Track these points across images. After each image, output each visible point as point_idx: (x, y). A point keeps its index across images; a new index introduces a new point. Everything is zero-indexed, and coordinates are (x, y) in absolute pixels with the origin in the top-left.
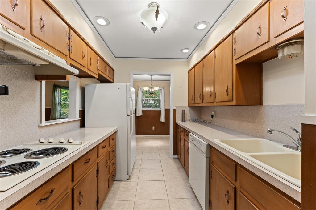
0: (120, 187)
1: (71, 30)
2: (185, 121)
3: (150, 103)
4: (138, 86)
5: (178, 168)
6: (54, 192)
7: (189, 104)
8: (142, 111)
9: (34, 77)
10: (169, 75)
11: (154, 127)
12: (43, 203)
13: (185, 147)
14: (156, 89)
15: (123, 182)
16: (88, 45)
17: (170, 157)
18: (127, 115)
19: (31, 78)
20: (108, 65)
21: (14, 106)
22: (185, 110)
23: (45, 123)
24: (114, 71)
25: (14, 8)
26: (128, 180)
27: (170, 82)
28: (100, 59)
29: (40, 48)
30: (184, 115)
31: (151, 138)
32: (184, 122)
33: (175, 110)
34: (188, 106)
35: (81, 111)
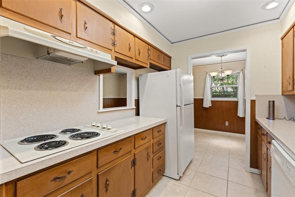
0: (167, 185)
1: (116, 26)
2: (274, 119)
3: (227, 92)
4: (205, 72)
5: (257, 191)
6: (71, 174)
7: (283, 92)
8: (212, 101)
9: (94, 72)
10: (245, 50)
11: (228, 122)
12: (58, 181)
13: (267, 161)
14: (228, 72)
15: (173, 181)
16: (135, 36)
17: (245, 168)
18: (177, 106)
19: (91, 73)
20: (162, 53)
21: (79, 96)
22: (274, 102)
23: (103, 110)
24: (172, 59)
25: (61, 19)
26: (177, 180)
27: (245, 62)
28: (151, 47)
29: (84, 47)
30: (271, 109)
31: (223, 136)
32: (271, 121)
33: (254, 101)
34: (283, 95)
35: (136, 100)
